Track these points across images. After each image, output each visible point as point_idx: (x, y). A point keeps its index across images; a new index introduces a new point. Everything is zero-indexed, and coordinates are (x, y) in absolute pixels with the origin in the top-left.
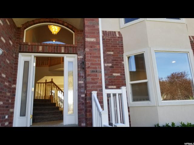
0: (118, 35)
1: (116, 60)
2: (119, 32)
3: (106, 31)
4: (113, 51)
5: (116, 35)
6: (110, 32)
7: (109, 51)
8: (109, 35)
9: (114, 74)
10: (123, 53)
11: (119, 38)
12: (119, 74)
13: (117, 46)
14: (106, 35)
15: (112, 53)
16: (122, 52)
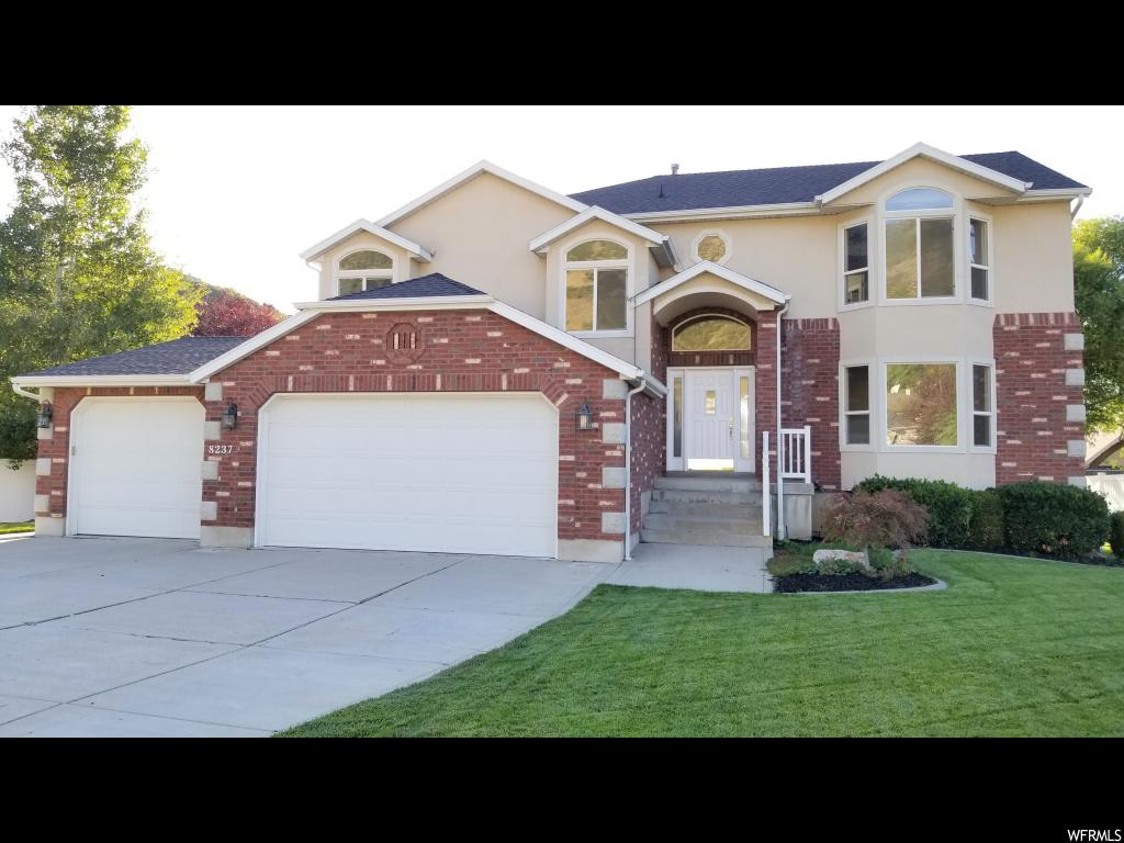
0: (831, 327)
1: (823, 374)
2: (835, 320)
3: (809, 320)
4: (818, 357)
5: (827, 327)
6: (817, 320)
7: (812, 358)
8: (813, 327)
9: (818, 399)
10: (838, 361)
11: (832, 331)
12: (827, 399)
13: (827, 348)
14: (808, 328)
15: (817, 361)
16: (837, 358)
